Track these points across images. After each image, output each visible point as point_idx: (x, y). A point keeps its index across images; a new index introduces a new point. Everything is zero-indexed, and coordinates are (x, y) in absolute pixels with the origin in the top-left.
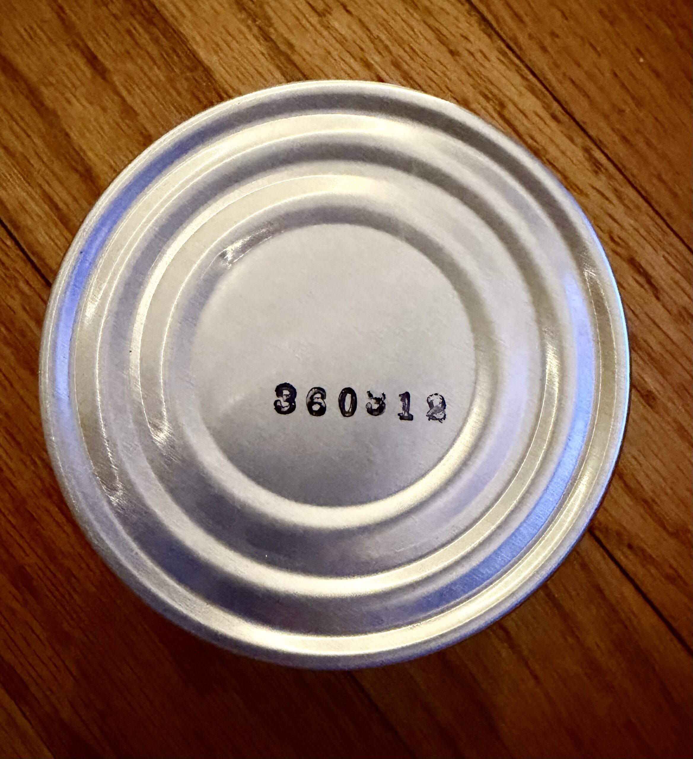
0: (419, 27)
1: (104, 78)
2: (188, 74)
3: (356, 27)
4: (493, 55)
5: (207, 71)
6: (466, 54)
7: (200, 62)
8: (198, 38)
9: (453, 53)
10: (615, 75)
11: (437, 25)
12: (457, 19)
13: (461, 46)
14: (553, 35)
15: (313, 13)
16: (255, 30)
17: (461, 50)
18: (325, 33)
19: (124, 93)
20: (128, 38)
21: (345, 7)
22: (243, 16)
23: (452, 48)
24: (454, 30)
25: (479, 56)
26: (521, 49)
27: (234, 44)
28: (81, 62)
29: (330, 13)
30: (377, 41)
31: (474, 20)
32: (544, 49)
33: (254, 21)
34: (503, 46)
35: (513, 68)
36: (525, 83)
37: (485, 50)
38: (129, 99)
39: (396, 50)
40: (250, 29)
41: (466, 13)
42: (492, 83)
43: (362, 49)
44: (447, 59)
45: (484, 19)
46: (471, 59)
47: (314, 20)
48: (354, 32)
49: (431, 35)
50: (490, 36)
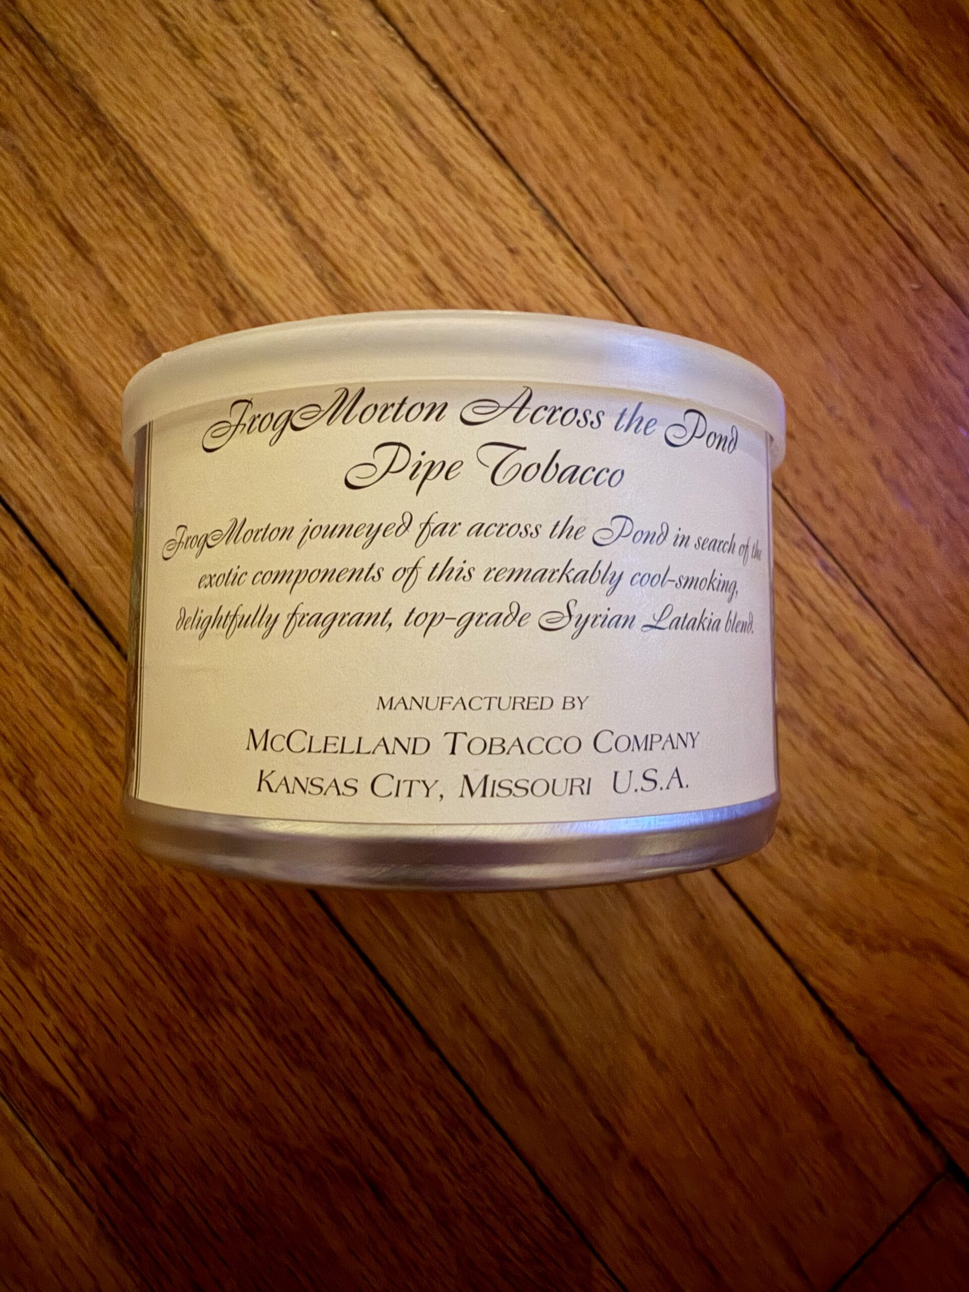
0: (473, 219)
1: (86, 259)
2: (195, 260)
3: (400, 215)
4: (559, 257)
5: (217, 257)
6: (527, 253)
7: (208, 245)
8: (207, 217)
9: (512, 251)
10: (696, 287)
11: (493, 217)
12: (516, 212)
13: (522, 244)
14: (627, 236)
15: (347, 195)
16: (278, 211)
17: (523, 249)
18: (363, 220)
19: (112, 278)
20: (118, 211)
21: (385, 189)
22: (263, 192)
23: (512, 246)
24: (512, 223)
25: (542, 256)
26: (590, 251)
27: (250, 226)
28: (58, 238)
29: (368, 197)
30: (423, 233)
31: (537, 214)
32: (617, 254)
33: (276, 200)
34: (570, 247)
35: (581, 272)
36: (594, 290)
37: (549, 250)
38: (118, 286)
39: (447, 244)
40: (270, 208)
41: (526, 206)
42: (558, 290)
43: (406, 242)
44: (506, 258)
45: (548, 214)
46: (532, 260)
47: (349, 201)
48: (397, 220)
49: (486, 228)
50: (554, 234)
